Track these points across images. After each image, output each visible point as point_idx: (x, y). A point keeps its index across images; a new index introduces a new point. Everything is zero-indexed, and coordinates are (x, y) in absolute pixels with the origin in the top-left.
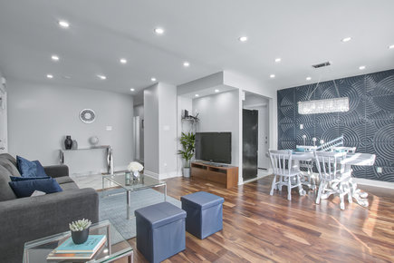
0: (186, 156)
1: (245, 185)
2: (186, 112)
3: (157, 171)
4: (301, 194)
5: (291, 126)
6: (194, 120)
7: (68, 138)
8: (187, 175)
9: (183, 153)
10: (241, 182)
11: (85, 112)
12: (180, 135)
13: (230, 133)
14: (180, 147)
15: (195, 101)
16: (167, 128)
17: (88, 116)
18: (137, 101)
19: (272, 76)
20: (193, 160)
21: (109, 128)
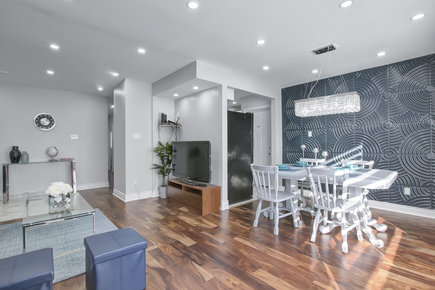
0: (162, 171)
2: (164, 117)
3: (124, 192)
4: (296, 226)
5: (297, 133)
6: (175, 126)
7: (15, 149)
8: (164, 196)
9: (158, 167)
10: (225, 205)
11: (40, 117)
12: (156, 145)
14: (157, 161)
16: (137, 136)
17: (45, 122)
19: (266, 68)
21: (75, 137)
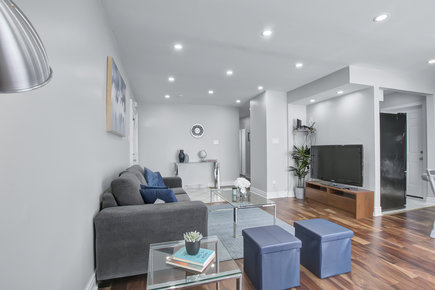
0: (299, 174)
1: (384, 218)
2: (299, 121)
3: (264, 188)
6: (309, 130)
8: (300, 196)
9: (293, 169)
10: (378, 212)
11: (195, 127)
12: (291, 149)
13: (361, 147)
14: (292, 163)
15: (310, 107)
16: (276, 141)
17: (197, 131)
18: (243, 113)
20: (308, 178)
21: (216, 142)
